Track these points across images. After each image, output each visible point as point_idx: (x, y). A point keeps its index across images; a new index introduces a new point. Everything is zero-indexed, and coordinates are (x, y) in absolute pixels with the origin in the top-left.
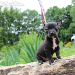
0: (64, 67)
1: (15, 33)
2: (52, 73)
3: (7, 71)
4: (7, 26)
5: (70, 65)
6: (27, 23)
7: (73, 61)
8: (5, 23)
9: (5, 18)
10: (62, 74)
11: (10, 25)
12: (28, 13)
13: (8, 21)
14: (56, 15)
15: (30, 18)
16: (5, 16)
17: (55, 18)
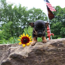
0: (52, 45)
1: (21, 27)
2: (42, 49)
3: (9, 46)
4: (16, 21)
5: (58, 45)
6: (32, 20)
7: (61, 42)
8: (14, 18)
9: (14, 14)
10: (50, 51)
11: (17, 20)
12: (33, 11)
13: (16, 17)
14: (58, 14)
15: (35, 15)
16: (14, 12)
17: (57, 16)
